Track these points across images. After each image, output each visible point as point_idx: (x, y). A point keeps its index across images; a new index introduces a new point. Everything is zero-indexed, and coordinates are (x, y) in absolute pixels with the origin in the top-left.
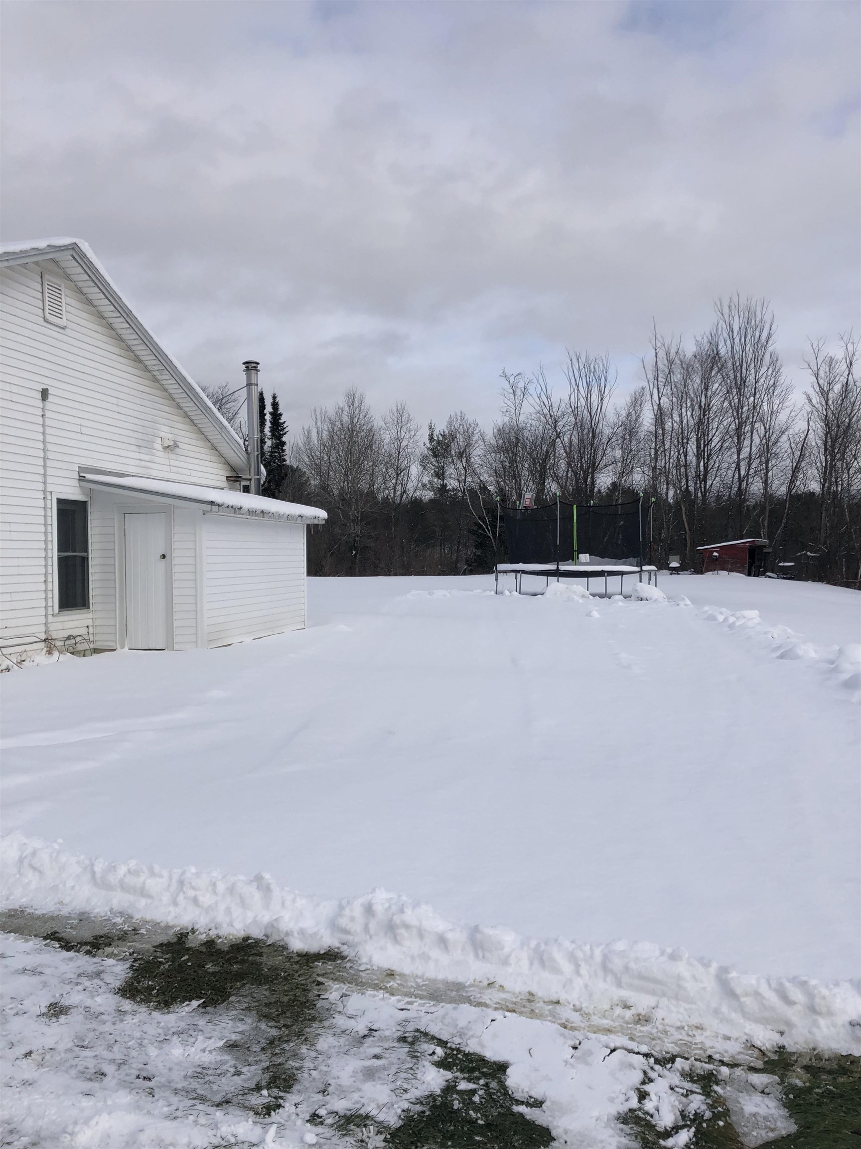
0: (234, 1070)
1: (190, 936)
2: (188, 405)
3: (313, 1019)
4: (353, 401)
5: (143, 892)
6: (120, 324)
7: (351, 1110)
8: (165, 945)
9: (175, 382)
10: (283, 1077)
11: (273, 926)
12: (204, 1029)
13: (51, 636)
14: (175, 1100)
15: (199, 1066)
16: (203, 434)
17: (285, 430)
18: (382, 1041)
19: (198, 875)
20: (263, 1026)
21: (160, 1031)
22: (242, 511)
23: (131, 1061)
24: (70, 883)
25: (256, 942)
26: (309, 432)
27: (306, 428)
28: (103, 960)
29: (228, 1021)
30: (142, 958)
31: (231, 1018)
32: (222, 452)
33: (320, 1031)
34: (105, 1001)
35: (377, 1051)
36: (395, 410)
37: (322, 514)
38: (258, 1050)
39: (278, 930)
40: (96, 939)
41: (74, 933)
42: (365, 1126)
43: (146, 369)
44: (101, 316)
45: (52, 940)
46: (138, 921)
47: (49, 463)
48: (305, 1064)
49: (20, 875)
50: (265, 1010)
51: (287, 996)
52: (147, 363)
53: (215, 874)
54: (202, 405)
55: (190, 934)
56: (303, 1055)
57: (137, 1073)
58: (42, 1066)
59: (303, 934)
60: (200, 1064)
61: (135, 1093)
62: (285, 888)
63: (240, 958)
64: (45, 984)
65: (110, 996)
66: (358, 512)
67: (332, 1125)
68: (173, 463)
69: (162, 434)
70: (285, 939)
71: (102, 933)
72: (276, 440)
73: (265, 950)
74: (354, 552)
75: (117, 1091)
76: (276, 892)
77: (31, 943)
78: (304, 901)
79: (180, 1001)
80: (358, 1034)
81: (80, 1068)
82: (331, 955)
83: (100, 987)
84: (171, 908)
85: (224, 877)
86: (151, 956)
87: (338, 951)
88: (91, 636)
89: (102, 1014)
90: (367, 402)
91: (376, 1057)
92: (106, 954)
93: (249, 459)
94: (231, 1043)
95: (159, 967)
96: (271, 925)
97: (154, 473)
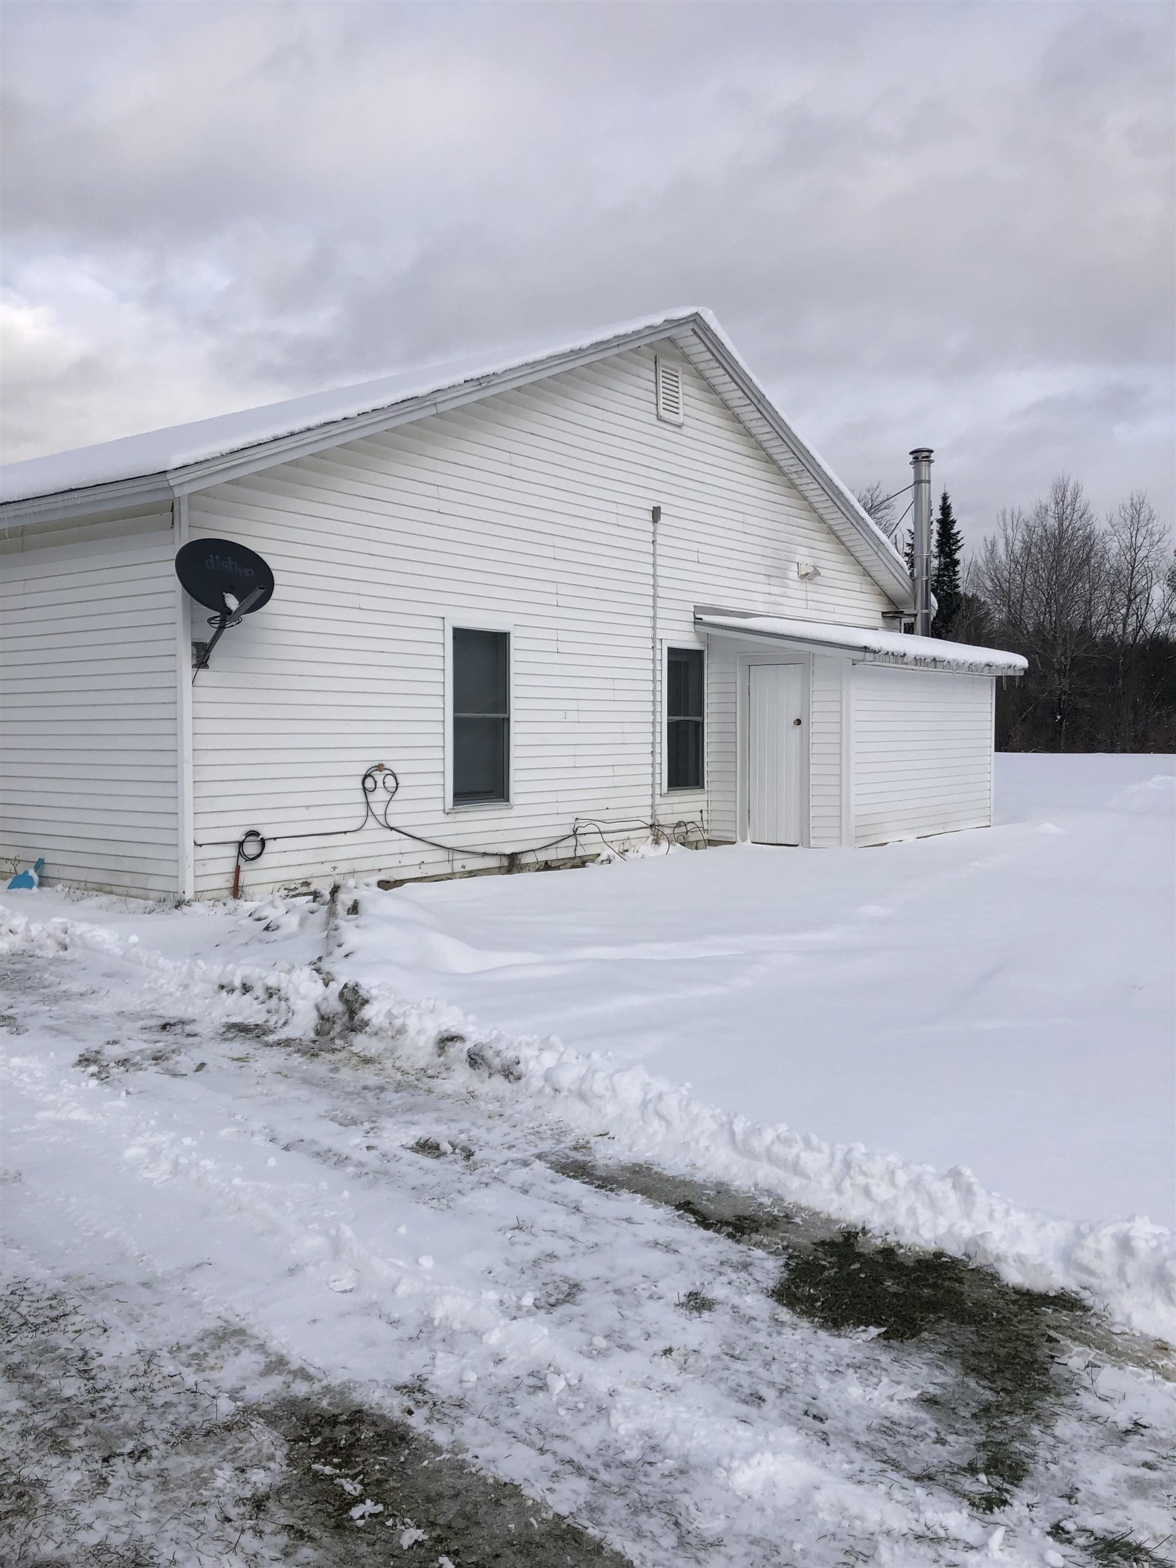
0: (936, 1436)
1: (860, 1237)
2: (835, 518)
3: (1046, 1390)
4: (1064, 496)
5: (796, 1168)
6: (749, 414)
7: (1113, 1533)
8: (828, 1244)
9: (819, 486)
10: (1008, 1462)
11: (977, 1244)
12: (889, 1369)
13: (658, 821)
14: (858, 1456)
15: (886, 1418)
16: (852, 555)
17: (960, 544)
18: (1156, 1445)
19: (869, 1156)
20: (972, 1384)
21: (831, 1358)
22: (905, 660)
23: (795, 1389)
24: (704, 1142)
25: (953, 1262)
26: (993, 544)
27: (989, 539)
28: (749, 1249)
29: (921, 1365)
30: (799, 1256)
31: (924, 1361)
32: (877, 578)
33: (1057, 1409)
34: (758, 1304)
35: (1150, 1457)
36: (1129, 505)
37: (1021, 662)
38: (968, 1415)
39: (985, 1251)
40: (739, 1220)
41: (712, 1207)
42: (1136, 1560)
43: (781, 472)
44: (725, 405)
45: (686, 1211)
46: (791, 1206)
47: (660, 603)
48: (1038, 1451)
49: (644, 1122)
50: (974, 1361)
51: (1004, 1347)
52: (782, 463)
53: (892, 1158)
54: (852, 516)
55: (860, 1235)
56: (1035, 1439)
57: (806, 1407)
58: (685, 1370)
59: (1022, 1263)
60: (888, 1416)
61: (804, 1435)
62: (993, 1194)
63: (931, 1280)
64: (682, 1266)
65: (762, 1297)
66: (1066, 658)
67: (1085, 1548)
68: (811, 596)
69: (798, 558)
70: (996, 1265)
71: (746, 1214)
72: (945, 559)
73: (967, 1276)
74: (1059, 717)
75: (781, 1426)
76: (981, 1196)
77: (661, 1210)
78: (1022, 1216)
79: (854, 1324)
80: (1117, 1427)
81: (733, 1384)
82: (1064, 1300)
83: (749, 1284)
84: (834, 1196)
85: (905, 1165)
86: (810, 1255)
87: (1076, 1297)
88: (705, 823)
89: (754, 1319)
90: (1084, 496)
91: (1147, 1465)
92: (753, 1242)
93: (914, 587)
94: (928, 1396)
95: (821, 1272)
96: (975, 1242)
97: (787, 611)
